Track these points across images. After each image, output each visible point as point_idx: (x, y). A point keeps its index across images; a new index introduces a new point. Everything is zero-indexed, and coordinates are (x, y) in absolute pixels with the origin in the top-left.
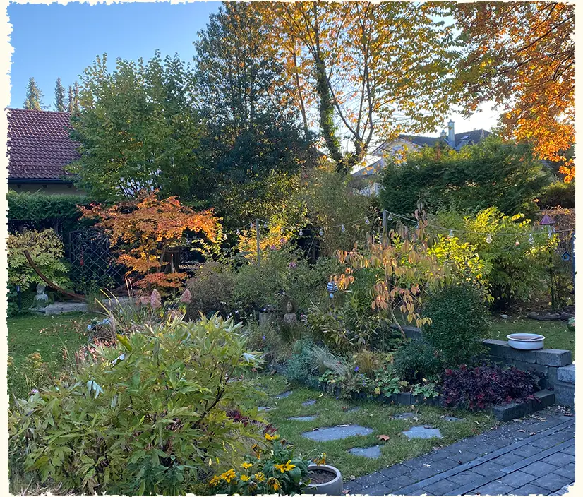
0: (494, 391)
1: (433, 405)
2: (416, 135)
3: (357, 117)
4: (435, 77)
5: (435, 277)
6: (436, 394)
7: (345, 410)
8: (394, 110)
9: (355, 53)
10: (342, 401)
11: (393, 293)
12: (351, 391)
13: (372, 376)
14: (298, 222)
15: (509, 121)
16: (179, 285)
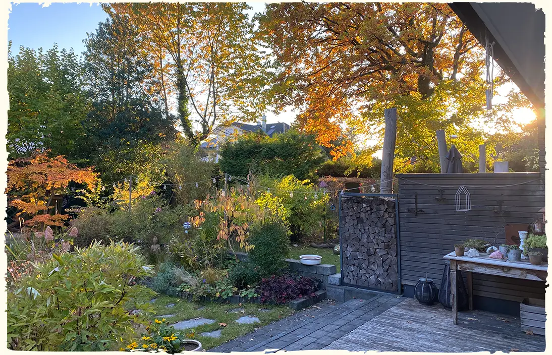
0: (292, 291)
1: (254, 302)
2: (245, 123)
3: (205, 107)
4: (257, 86)
5: (258, 218)
6: (256, 295)
7: (196, 309)
8: (230, 105)
9: (207, 65)
10: (193, 303)
11: (231, 229)
12: (200, 296)
13: (214, 285)
14: (159, 179)
15: (302, 119)
16: (61, 225)
